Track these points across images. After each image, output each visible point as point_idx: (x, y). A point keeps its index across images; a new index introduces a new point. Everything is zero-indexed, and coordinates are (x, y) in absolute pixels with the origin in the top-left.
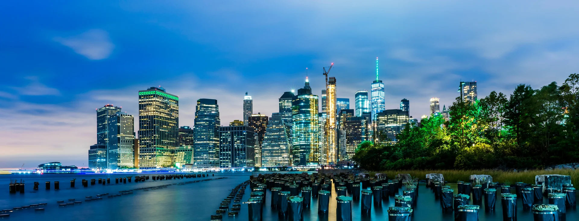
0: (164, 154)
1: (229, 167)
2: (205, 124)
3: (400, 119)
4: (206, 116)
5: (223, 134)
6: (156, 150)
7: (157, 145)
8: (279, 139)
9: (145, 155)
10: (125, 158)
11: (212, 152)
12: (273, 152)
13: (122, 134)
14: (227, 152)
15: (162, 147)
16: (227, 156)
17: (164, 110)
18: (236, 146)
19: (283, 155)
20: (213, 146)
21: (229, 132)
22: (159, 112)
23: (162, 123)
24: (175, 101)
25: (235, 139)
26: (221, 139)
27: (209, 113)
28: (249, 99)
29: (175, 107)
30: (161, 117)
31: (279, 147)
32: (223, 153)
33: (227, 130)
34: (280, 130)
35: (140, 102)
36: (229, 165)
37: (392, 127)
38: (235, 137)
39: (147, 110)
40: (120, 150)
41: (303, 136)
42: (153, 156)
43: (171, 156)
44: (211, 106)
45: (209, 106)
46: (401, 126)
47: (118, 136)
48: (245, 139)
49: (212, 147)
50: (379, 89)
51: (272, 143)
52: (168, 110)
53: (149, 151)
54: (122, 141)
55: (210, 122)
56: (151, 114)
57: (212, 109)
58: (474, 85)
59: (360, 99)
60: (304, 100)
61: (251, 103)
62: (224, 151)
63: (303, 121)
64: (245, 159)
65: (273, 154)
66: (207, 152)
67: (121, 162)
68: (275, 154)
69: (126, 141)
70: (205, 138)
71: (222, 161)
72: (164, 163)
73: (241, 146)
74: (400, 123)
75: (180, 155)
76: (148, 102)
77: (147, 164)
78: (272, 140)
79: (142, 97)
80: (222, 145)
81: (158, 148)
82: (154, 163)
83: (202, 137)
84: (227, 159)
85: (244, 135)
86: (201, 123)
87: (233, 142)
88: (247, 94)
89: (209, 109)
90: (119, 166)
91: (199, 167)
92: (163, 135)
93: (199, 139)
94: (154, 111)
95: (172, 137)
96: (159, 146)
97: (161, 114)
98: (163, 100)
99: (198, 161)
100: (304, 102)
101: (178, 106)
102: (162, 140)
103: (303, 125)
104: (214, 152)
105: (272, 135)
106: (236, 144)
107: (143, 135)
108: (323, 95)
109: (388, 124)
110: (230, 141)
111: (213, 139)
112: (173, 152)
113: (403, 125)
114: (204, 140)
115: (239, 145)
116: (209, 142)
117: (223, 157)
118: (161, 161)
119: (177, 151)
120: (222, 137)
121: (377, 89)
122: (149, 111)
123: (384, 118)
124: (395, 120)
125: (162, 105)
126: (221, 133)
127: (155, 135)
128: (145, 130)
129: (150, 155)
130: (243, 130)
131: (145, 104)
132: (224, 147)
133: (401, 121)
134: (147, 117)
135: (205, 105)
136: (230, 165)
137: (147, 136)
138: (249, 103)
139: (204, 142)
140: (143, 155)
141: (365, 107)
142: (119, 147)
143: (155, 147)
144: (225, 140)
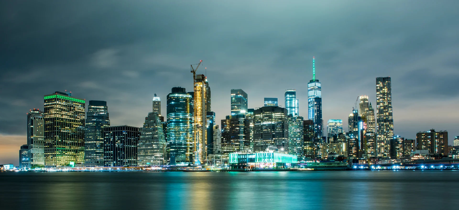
0: (66, 154)
1: (111, 166)
2: (92, 124)
3: (275, 117)
4: (94, 117)
5: (106, 134)
6: (57, 150)
7: (58, 145)
8: (152, 139)
9: (49, 155)
10: (38, 157)
11: (99, 151)
12: (148, 152)
13: (35, 136)
14: (110, 152)
15: (64, 147)
16: (110, 156)
17: (66, 112)
18: (117, 146)
19: (155, 155)
20: (100, 146)
21: (111, 132)
22: (60, 114)
23: (63, 125)
24: (80, 103)
25: (116, 139)
26: (105, 139)
27: (97, 114)
28: (157, 100)
29: (80, 109)
30: (62, 119)
31: (152, 146)
32: (107, 153)
33: (109, 130)
34: (154, 130)
35: (45, 106)
36: (111, 164)
37: (267, 125)
38: (116, 137)
39: (50, 113)
40: (33, 150)
41: (173, 136)
42: (55, 155)
43: (75, 155)
44: (99, 107)
45: (97, 107)
46: (276, 124)
47: (32, 138)
48: (124, 139)
49: (98, 147)
50: (315, 88)
51: (146, 142)
52: (72, 112)
53: (51, 151)
54: (35, 142)
55: (98, 123)
56: (53, 116)
57: (100, 110)
58: (387, 81)
59: (288, 99)
60: (174, 98)
61: (158, 104)
62: (107, 151)
63: (174, 120)
64: (125, 159)
65: (148, 153)
66: (94, 152)
67: (34, 161)
68: (149, 153)
69: (39, 142)
70: (92, 139)
71: (106, 160)
72: (66, 162)
73: (121, 146)
74: (275, 120)
75: (81, 155)
76: (50, 105)
77: (50, 163)
78: (146, 140)
79: (47, 101)
80: (105, 145)
81: (59, 148)
82: (55, 162)
83: (90, 137)
84: (109, 158)
85: (124, 135)
86: (89, 124)
87: (114, 141)
88: (155, 95)
89: (97, 110)
90: (32, 165)
91: (88, 166)
92: (64, 136)
93: (88, 139)
94: (55, 114)
95: (76, 137)
96: (59, 146)
97: (63, 117)
98: (66, 103)
99: (86, 160)
100: (174, 101)
101: (84, 108)
102: (64, 141)
103: (174, 124)
104: (101, 151)
105: (147, 135)
106: (117, 144)
107: (47, 136)
108: (232, 95)
109: (263, 121)
110: (112, 141)
111: (100, 139)
112: (76, 151)
113: (279, 123)
114: (91, 140)
115: (119, 145)
116: (95, 142)
117: (107, 156)
118: (63, 160)
119: (79, 151)
120: (105, 137)
121: (313, 88)
122: (51, 114)
123: (260, 115)
124: (270, 117)
125: (64, 108)
126: (105, 133)
127: (56, 136)
128: (48, 131)
129: (52, 155)
130: (123, 130)
131: (49, 107)
132: (107, 146)
133: (276, 118)
134: (50, 119)
135: (93, 107)
136: (113, 164)
137: (49, 137)
138: (157, 104)
139: (92, 142)
140: (47, 155)
141: (293, 106)
142: (32, 147)
143: (55, 147)
144: (108, 140)
